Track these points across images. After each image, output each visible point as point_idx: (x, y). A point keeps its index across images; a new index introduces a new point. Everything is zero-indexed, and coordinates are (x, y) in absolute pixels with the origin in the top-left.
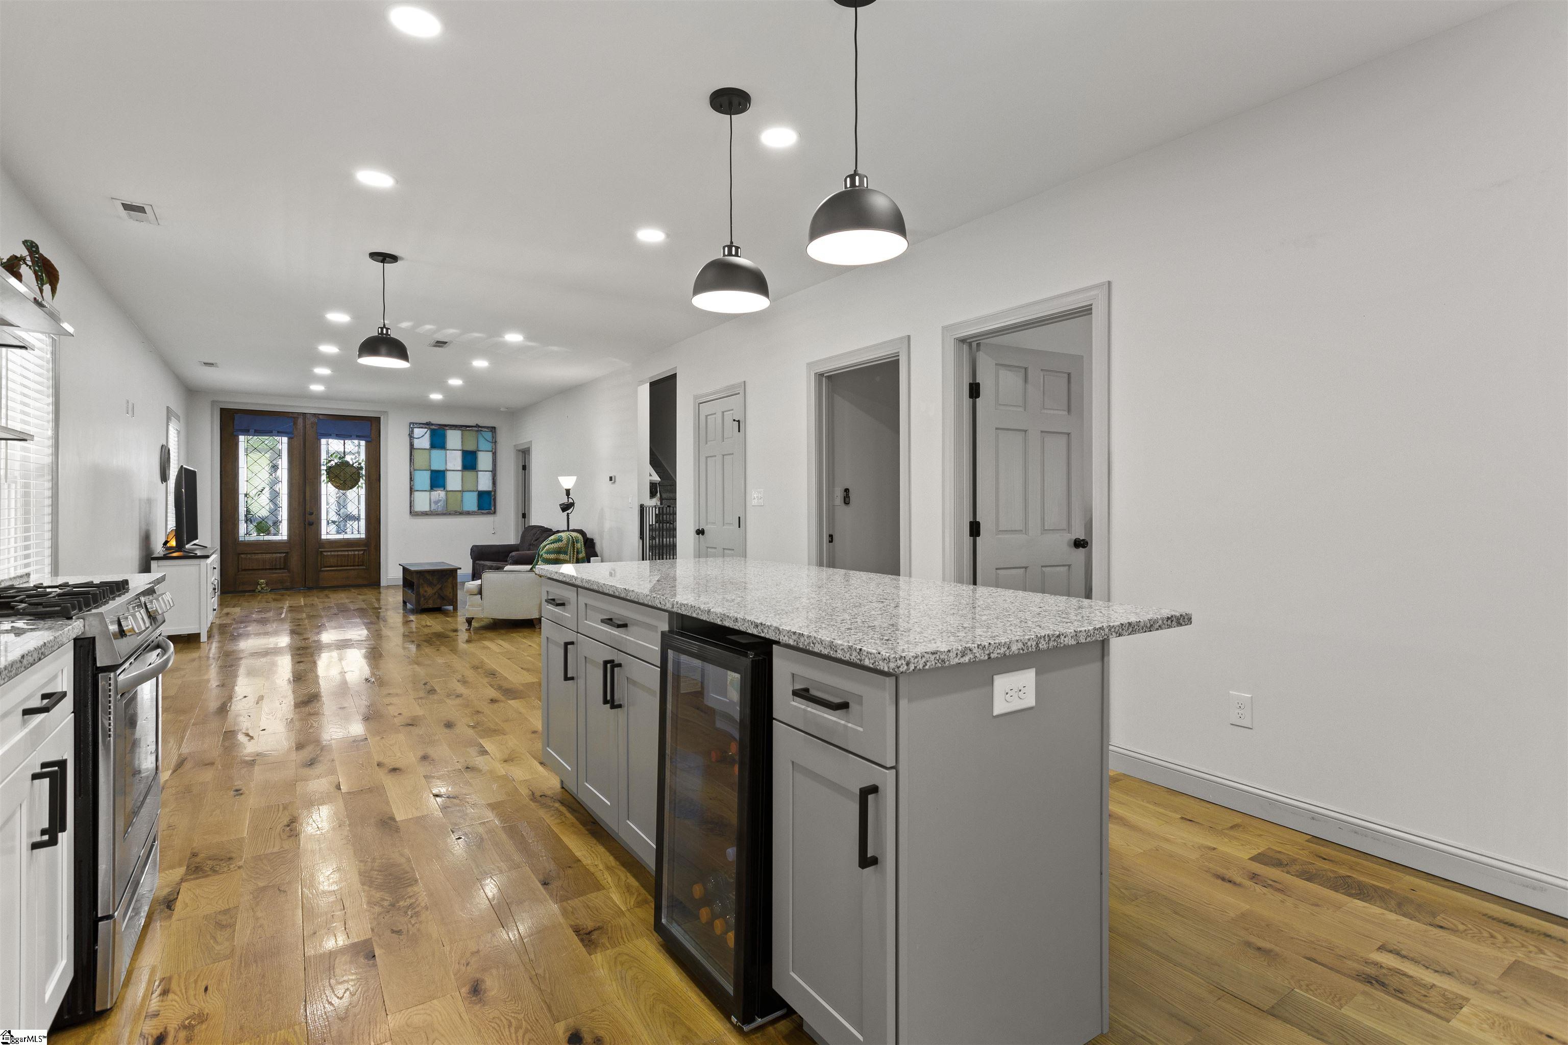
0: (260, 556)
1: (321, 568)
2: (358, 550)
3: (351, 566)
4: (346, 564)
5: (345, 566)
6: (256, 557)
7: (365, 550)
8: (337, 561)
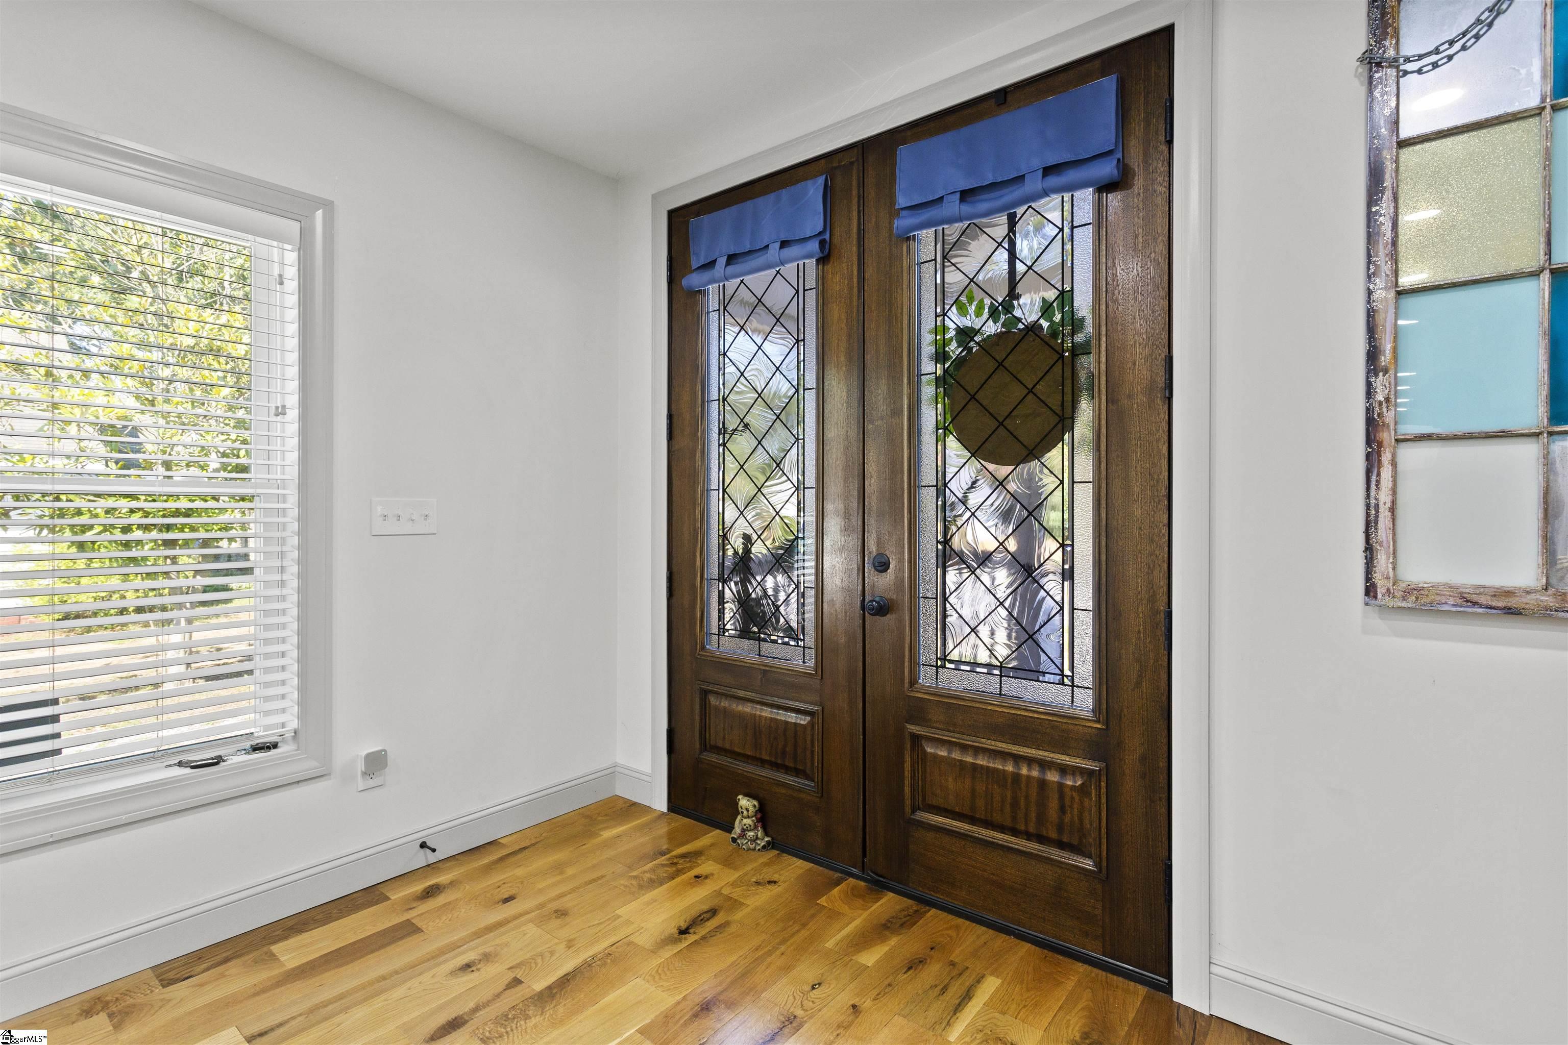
0: (747, 709)
1: (913, 812)
2: (1064, 770)
3: (1029, 836)
4: (1008, 823)
5: (1002, 829)
6: (740, 708)
7: (1091, 773)
8: (973, 792)
